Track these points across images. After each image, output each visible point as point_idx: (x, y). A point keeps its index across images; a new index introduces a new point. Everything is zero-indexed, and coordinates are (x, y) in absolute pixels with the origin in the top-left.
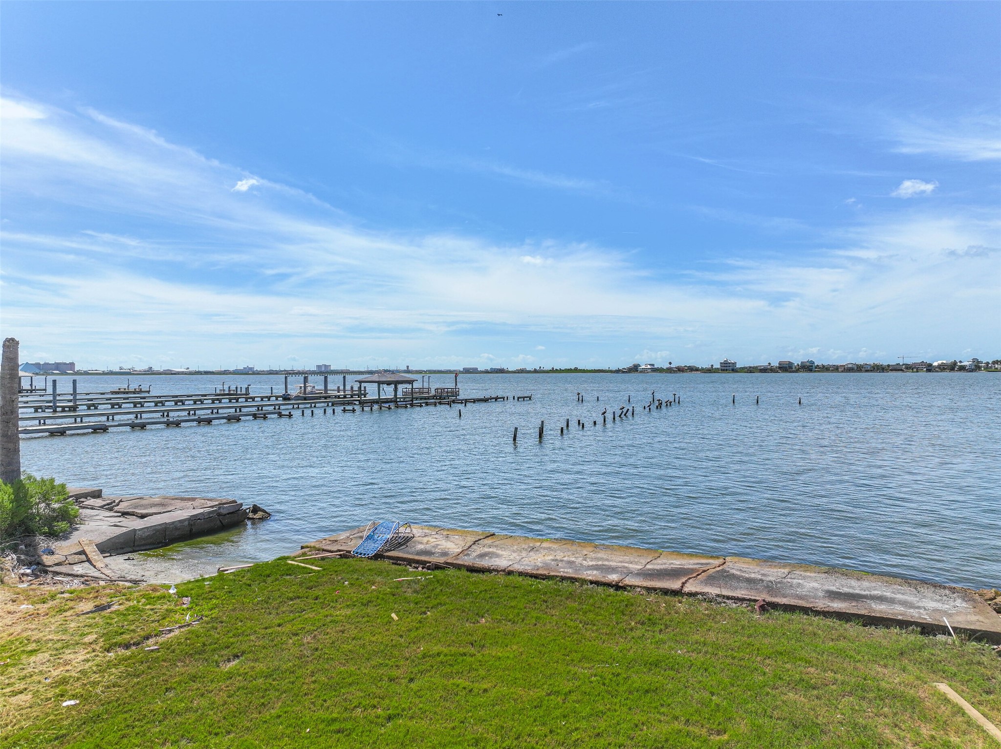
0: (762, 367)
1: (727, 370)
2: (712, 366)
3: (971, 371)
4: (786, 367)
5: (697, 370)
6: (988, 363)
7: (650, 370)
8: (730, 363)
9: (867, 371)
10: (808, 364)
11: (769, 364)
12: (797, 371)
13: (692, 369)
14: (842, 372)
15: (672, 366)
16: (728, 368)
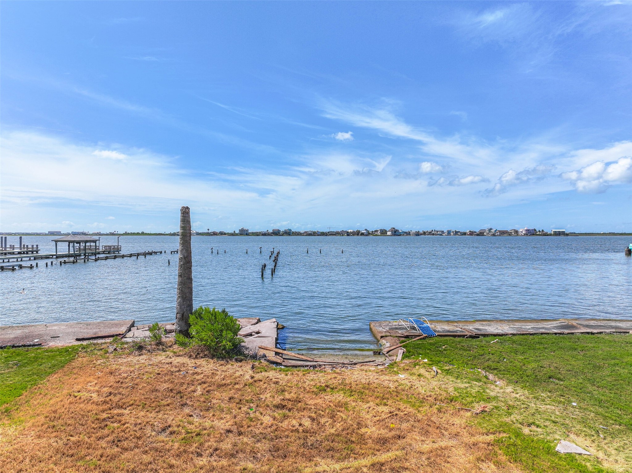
0: (263, 233)
1: (243, 234)
2: (234, 231)
3: (367, 235)
4: (276, 233)
5: (225, 234)
6: (373, 232)
7: (195, 234)
8: (245, 230)
9: (318, 235)
10: (288, 231)
11: (268, 231)
12: (282, 235)
13: (222, 233)
14: (306, 235)
15: (209, 231)
16: (244, 233)
